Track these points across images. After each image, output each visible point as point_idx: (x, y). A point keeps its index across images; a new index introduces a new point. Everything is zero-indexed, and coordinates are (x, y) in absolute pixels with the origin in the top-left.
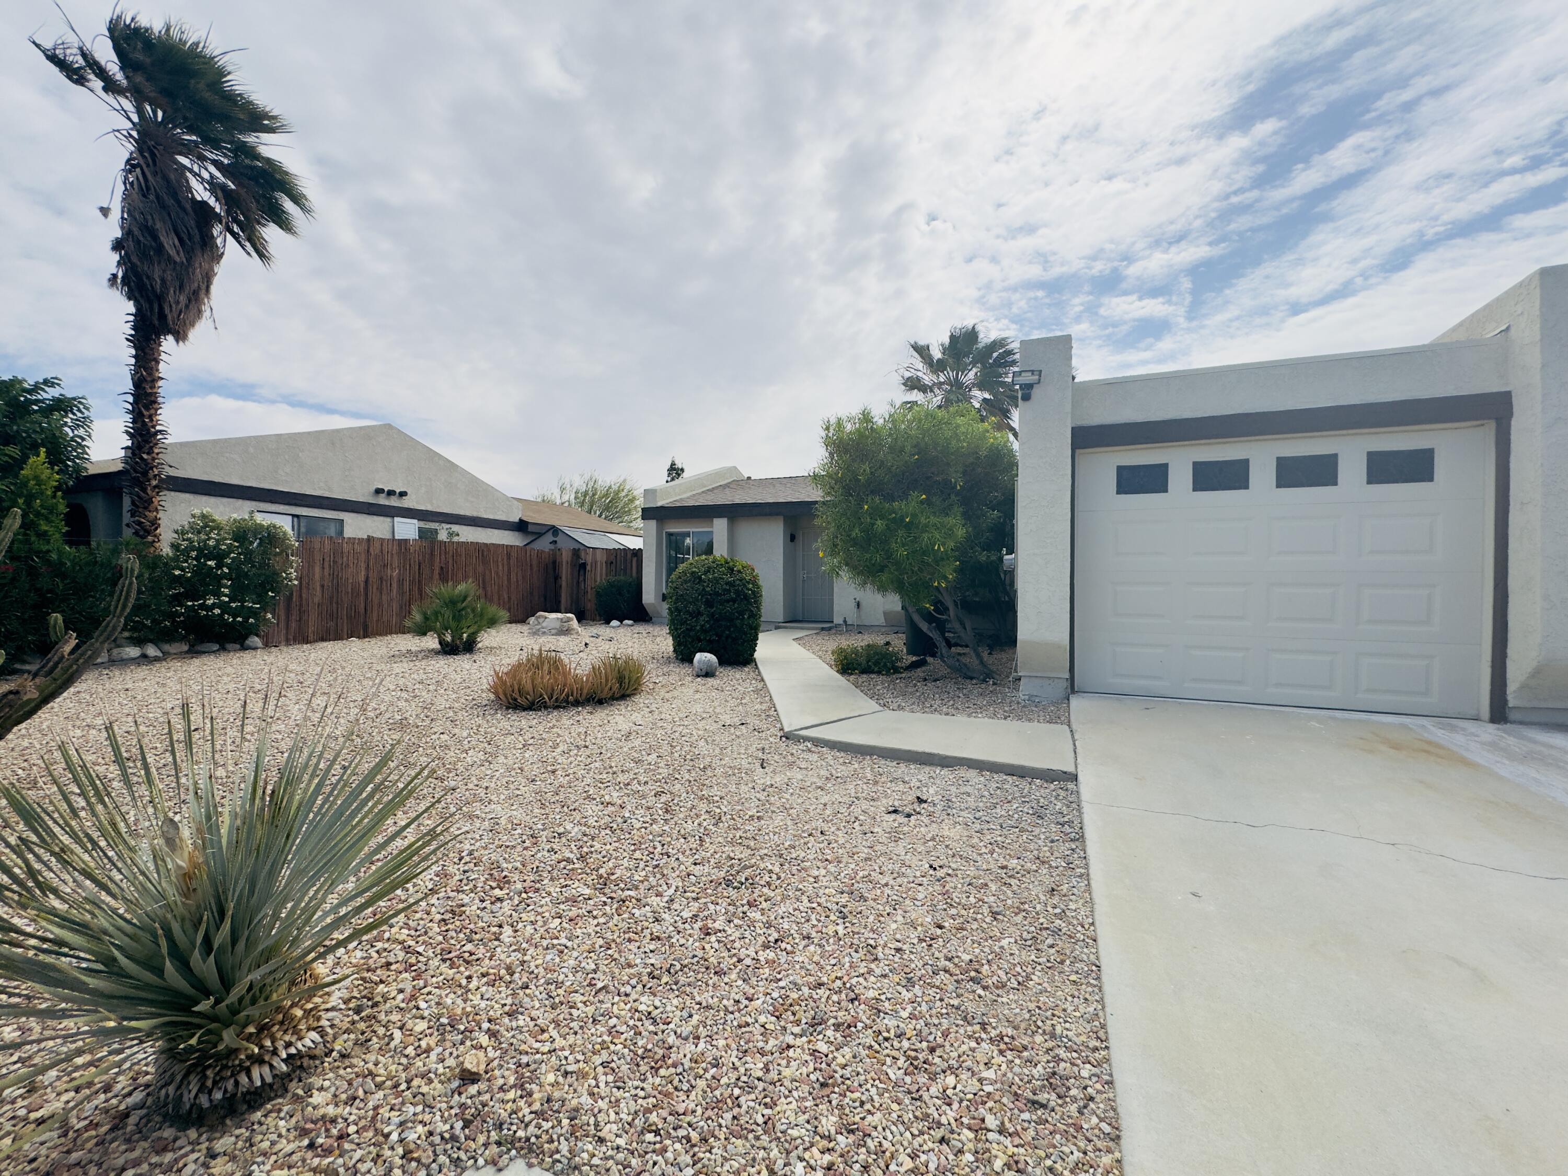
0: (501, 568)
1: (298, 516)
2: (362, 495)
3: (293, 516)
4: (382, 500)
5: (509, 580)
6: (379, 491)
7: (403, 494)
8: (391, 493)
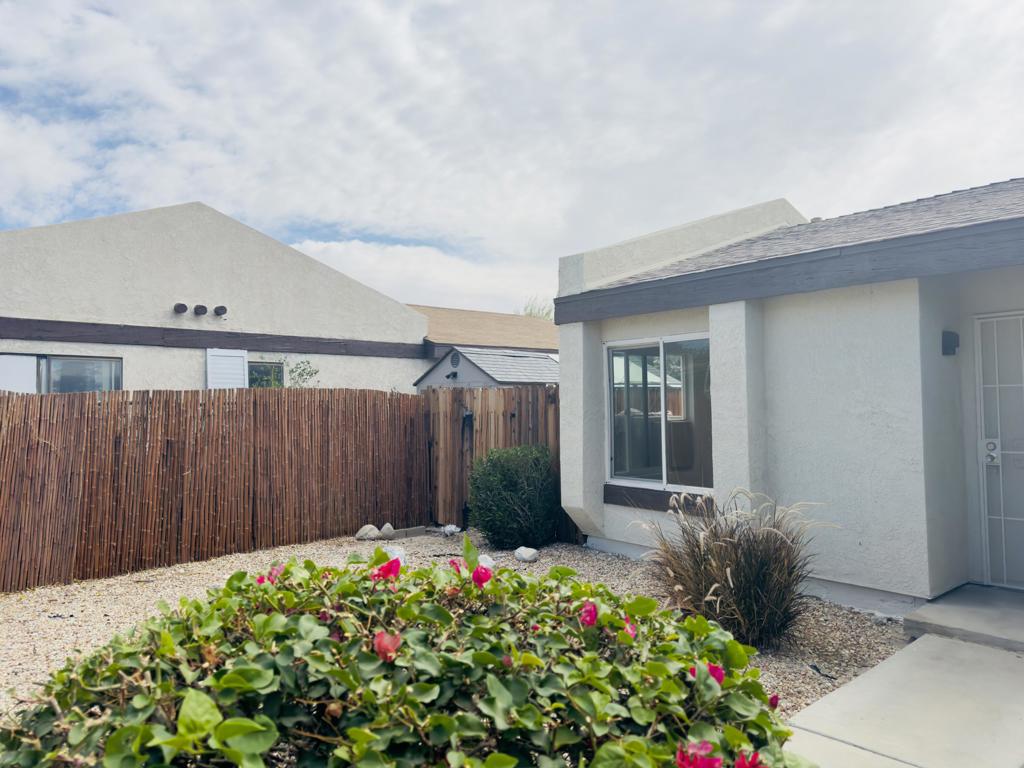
0: (306, 434)
1: (44, 356)
2: (156, 316)
3: (40, 357)
4: (187, 323)
5: (325, 455)
6: (180, 309)
7: (220, 311)
8: (200, 311)
